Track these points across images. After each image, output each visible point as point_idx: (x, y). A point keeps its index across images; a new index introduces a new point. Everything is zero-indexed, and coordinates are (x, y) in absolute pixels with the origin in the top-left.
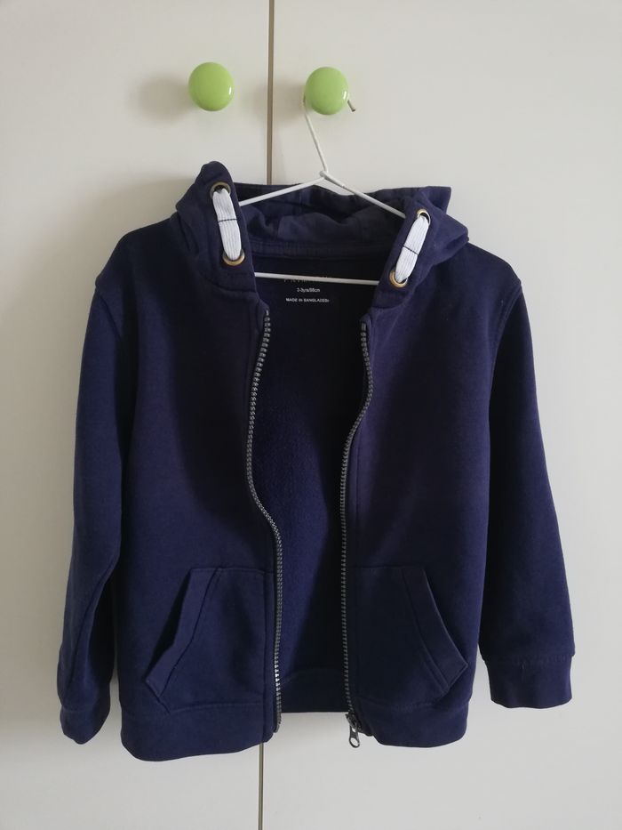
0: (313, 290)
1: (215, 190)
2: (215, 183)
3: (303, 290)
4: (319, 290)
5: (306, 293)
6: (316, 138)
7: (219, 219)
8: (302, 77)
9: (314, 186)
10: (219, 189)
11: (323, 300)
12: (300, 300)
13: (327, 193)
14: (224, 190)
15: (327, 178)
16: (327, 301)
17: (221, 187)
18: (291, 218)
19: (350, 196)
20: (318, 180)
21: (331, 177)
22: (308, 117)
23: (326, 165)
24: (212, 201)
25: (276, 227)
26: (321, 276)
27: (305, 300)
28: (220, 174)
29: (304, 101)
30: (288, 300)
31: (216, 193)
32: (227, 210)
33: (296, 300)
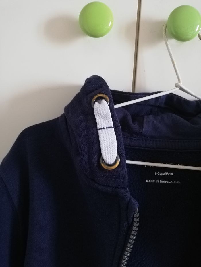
0: (167, 174)
1: (96, 101)
2: (96, 95)
3: (159, 174)
4: (172, 174)
5: (162, 176)
6: (174, 58)
7: (99, 127)
8: (164, 15)
9: (171, 94)
10: (99, 99)
11: (175, 182)
12: (157, 181)
13: (179, 98)
14: (104, 101)
15: (181, 89)
16: (178, 182)
17: (102, 98)
18: (151, 117)
19: (196, 101)
20: (175, 90)
21: (185, 88)
22: (168, 43)
23: (180, 78)
24: (93, 109)
25: (141, 125)
26: (175, 164)
27: (161, 182)
28: (101, 87)
29: (165, 31)
30: (147, 181)
31: (96, 103)
32: (106, 119)
33: (153, 181)
